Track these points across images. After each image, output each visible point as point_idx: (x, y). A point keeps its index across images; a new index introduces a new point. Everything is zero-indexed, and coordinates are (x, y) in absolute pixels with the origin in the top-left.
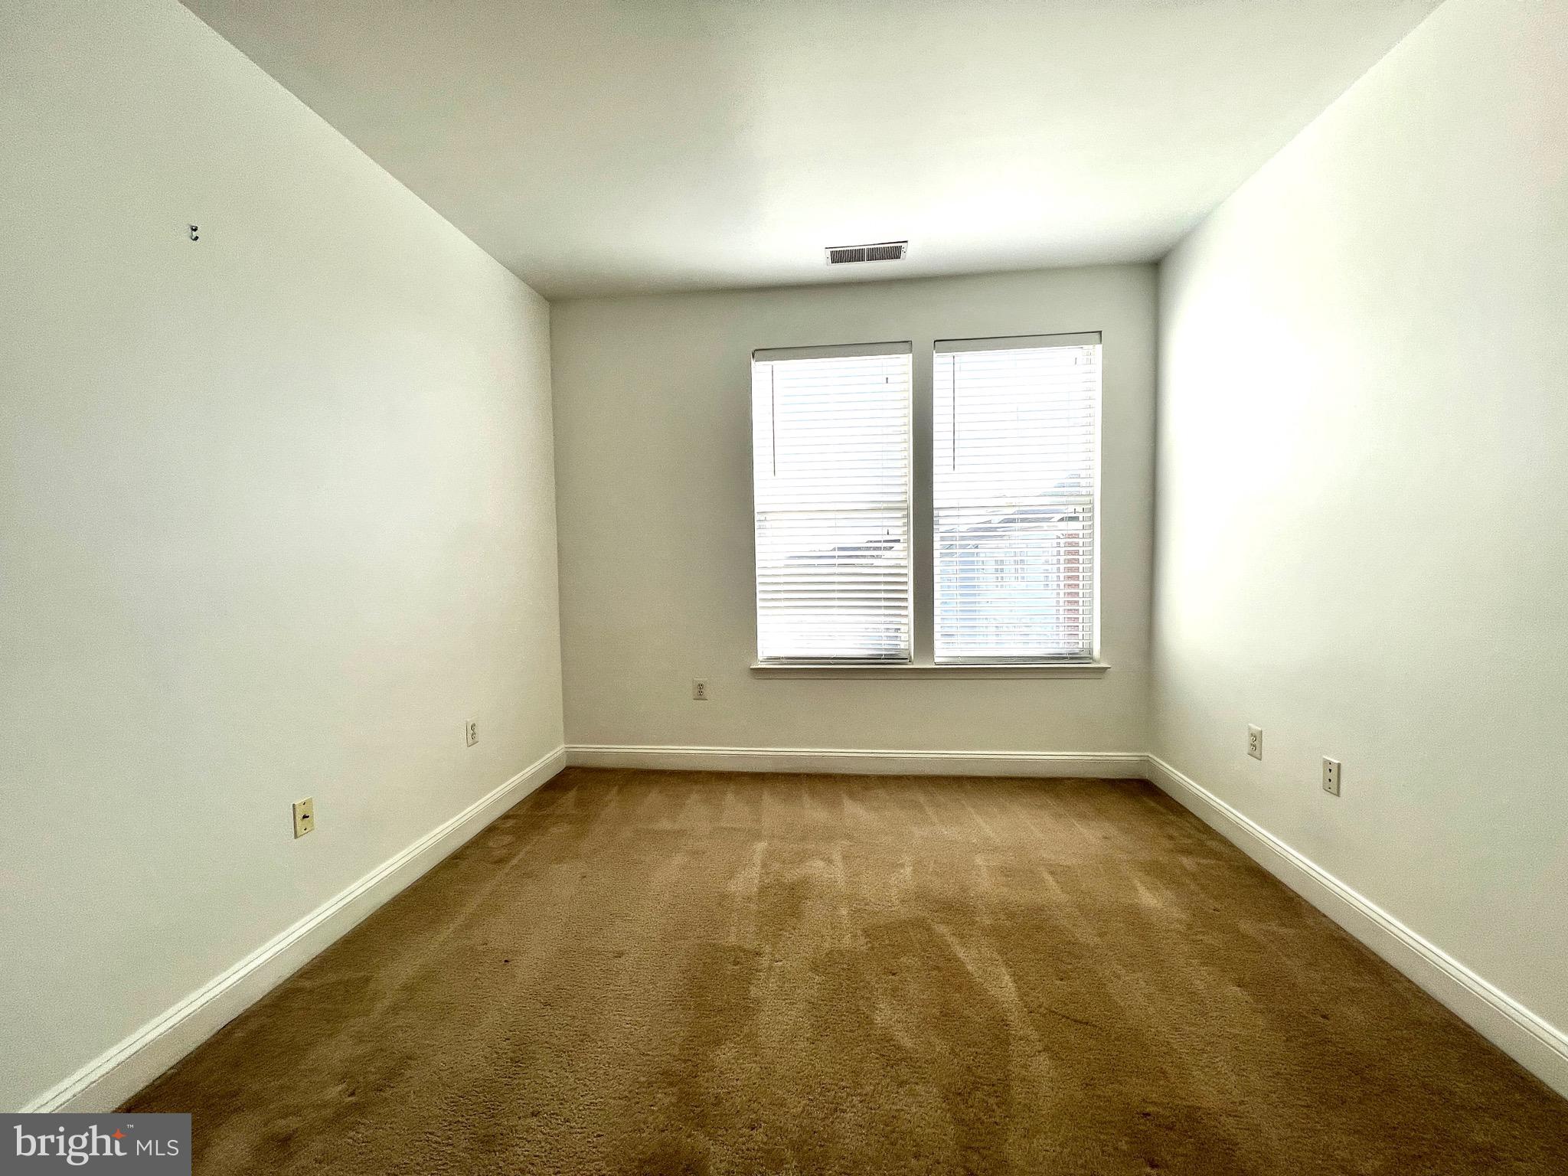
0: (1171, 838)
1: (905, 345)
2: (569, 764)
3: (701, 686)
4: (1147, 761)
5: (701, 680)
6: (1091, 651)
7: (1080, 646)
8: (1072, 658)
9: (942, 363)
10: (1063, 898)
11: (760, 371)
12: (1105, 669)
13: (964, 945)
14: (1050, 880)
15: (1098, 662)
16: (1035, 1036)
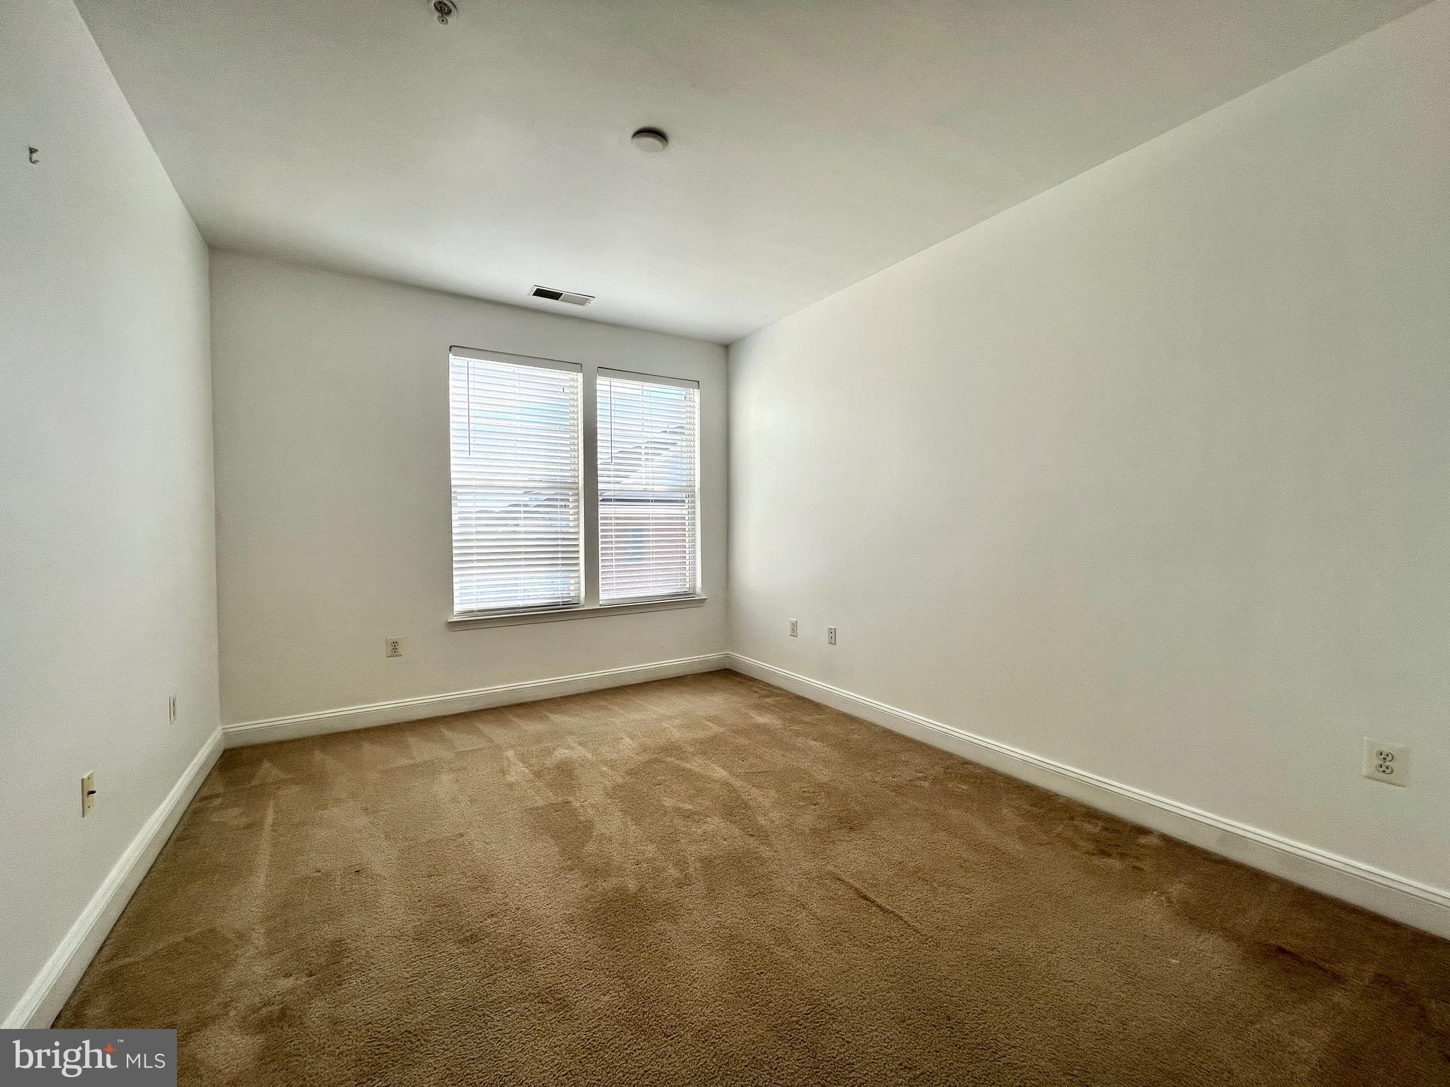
0: (756, 692)
1: (576, 366)
2: (227, 747)
3: (395, 644)
4: (727, 657)
5: (395, 638)
6: (694, 588)
7: (688, 585)
8: (685, 595)
9: (602, 383)
10: (722, 730)
11: (457, 363)
12: (705, 599)
13: (687, 762)
14: (710, 724)
15: (700, 596)
16: (745, 784)
